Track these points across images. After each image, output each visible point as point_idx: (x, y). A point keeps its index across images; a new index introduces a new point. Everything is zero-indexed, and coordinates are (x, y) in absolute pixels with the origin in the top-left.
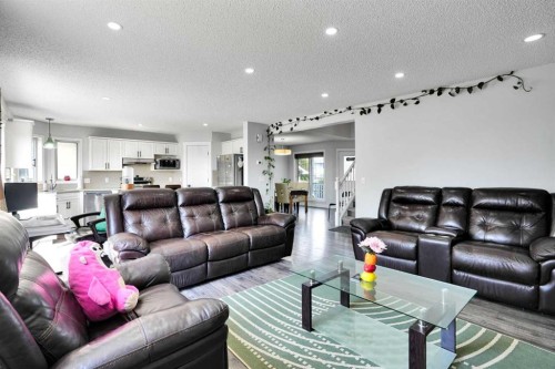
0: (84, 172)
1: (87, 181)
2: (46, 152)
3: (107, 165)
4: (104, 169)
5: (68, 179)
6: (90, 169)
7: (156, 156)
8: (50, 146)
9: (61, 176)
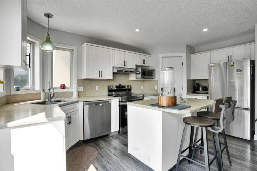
0: (78, 80)
1: (81, 89)
2: (43, 54)
3: (101, 73)
4: (97, 77)
5: (63, 87)
6: (85, 77)
7: (136, 66)
8: (48, 47)
9: (57, 84)
